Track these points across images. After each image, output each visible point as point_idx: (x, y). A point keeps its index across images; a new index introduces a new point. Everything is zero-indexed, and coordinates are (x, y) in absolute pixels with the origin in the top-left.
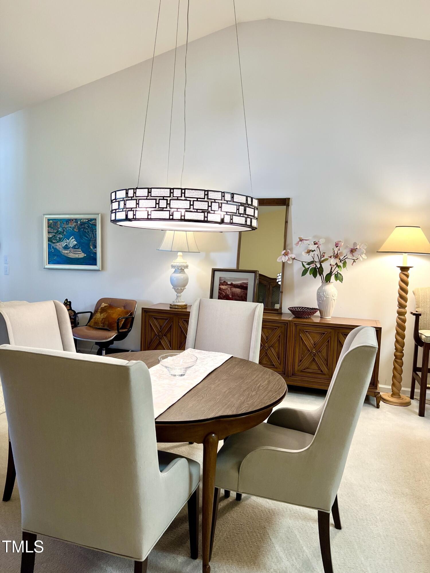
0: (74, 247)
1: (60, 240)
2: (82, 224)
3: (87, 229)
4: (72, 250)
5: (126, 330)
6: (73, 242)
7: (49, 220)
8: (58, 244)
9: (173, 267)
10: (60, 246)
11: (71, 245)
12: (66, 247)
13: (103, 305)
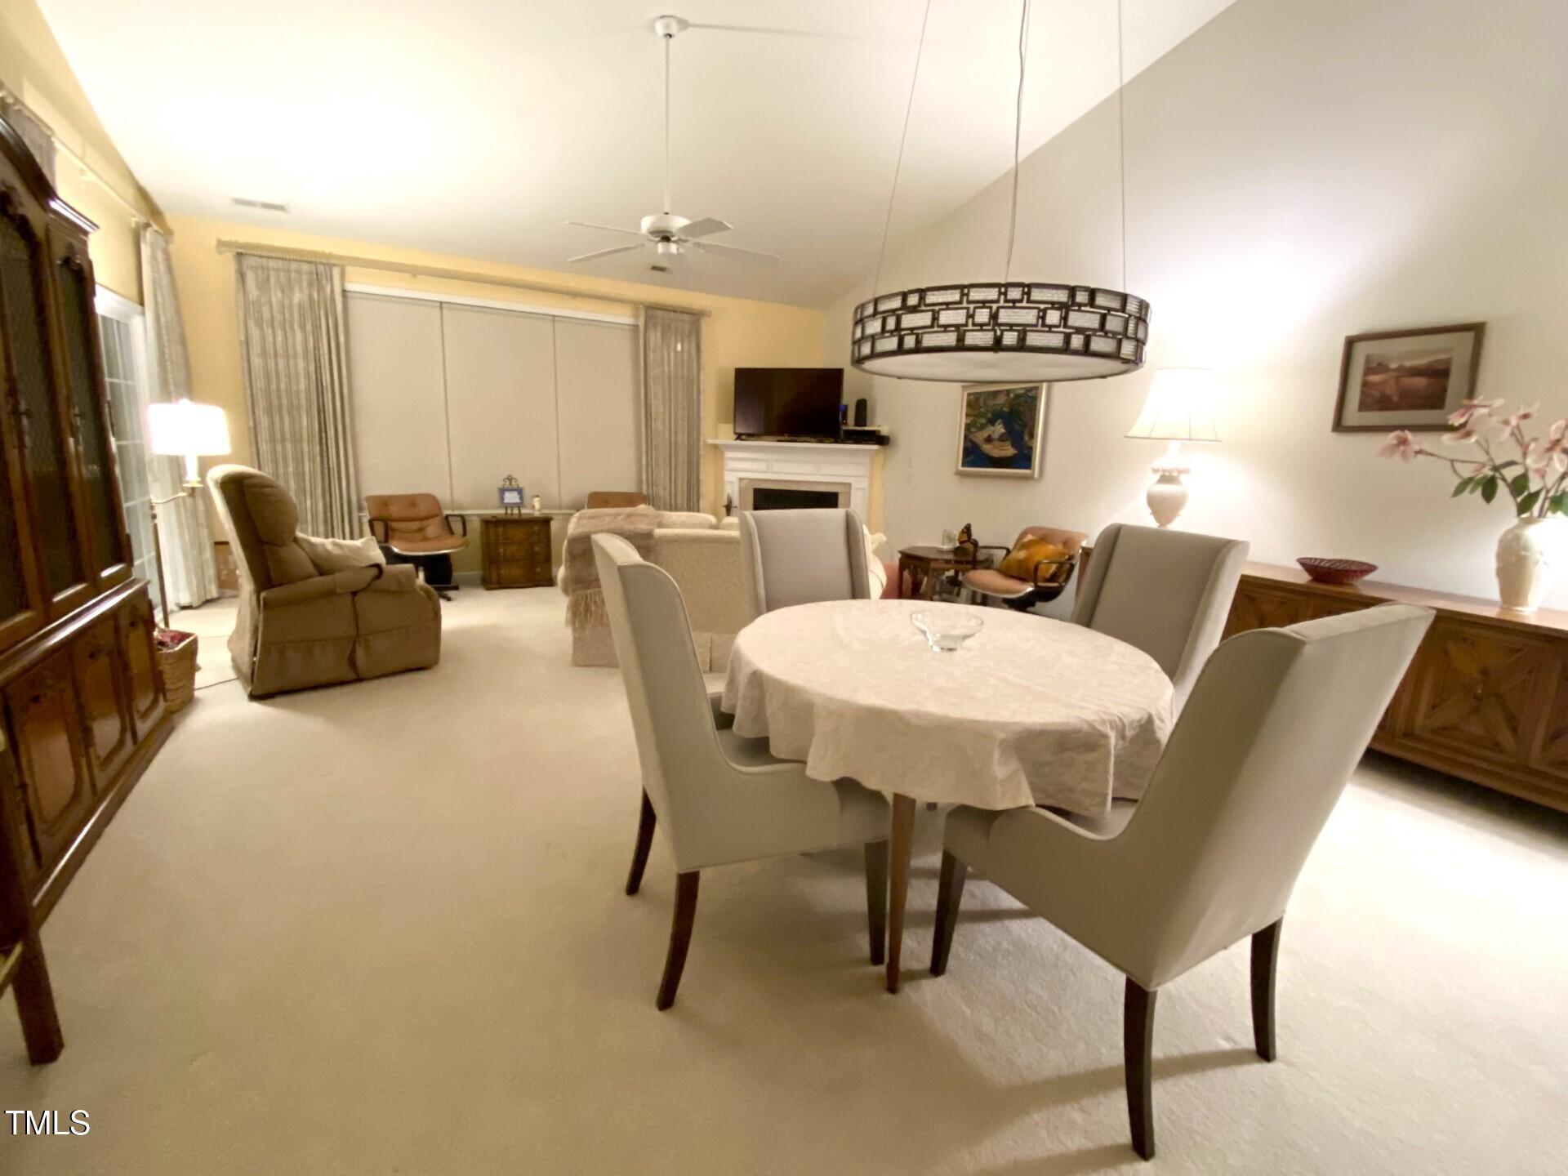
0: (1001, 439)
1: (983, 427)
2: (1017, 397)
3: (1023, 406)
4: (997, 443)
5: (1055, 585)
6: (999, 429)
7: (969, 395)
8: (978, 434)
9: (1155, 471)
10: (979, 437)
11: (996, 436)
12: (989, 440)
13: (1030, 537)
